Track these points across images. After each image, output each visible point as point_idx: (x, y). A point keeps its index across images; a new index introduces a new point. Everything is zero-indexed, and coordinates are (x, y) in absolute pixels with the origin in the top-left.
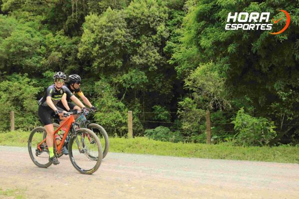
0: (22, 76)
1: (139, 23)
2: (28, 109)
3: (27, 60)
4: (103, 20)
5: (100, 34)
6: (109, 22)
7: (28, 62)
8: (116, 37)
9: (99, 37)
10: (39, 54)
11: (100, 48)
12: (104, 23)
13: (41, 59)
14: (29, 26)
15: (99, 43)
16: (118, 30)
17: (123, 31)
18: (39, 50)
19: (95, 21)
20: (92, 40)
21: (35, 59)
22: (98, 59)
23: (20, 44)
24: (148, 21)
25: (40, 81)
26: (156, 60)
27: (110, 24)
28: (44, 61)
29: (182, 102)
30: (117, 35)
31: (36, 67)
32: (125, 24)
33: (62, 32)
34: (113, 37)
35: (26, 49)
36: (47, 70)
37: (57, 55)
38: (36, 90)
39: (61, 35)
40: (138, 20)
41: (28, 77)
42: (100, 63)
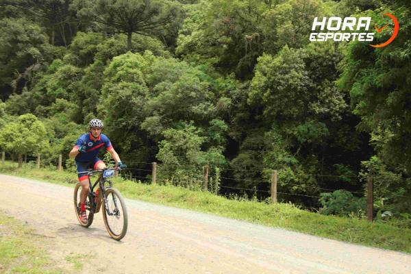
0: (188, 123)
1: (321, 64)
2: (192, 161)
3: (193, 107)
4: (278, 60)
5: (273, 77)
6: (284, 62)
7: (196, 109)
8: (291, 80)
9: (271, 80)
10: (207, 100)
11: (272, 94)
12: (278, 64)
13: (208, 106)
14: (199, 69)
15: (272, 88)
16: (293, 72)
17: (300, 74)
18: (207, 96)
19: (268, 62)
20: (263, 84)
21: (202, 105)
22: (270, 106)
23: (187, 89)
24: (333, 61)
25: (206, 130)
26: (340, 108)
27: (284, 65)
28: (212, 108)
29: (365, 162)
30: (292, 78)
31: (203, 114)
32: (303, 65)
33: (232, 75)
34: (288, 80)
35: (193, 94)
36: (215, 118)
37: (225, 101)
38: (200, 140)
39: (231, 78)
40: (320, 60)
41: (193, 125)
42: (271, 111)
